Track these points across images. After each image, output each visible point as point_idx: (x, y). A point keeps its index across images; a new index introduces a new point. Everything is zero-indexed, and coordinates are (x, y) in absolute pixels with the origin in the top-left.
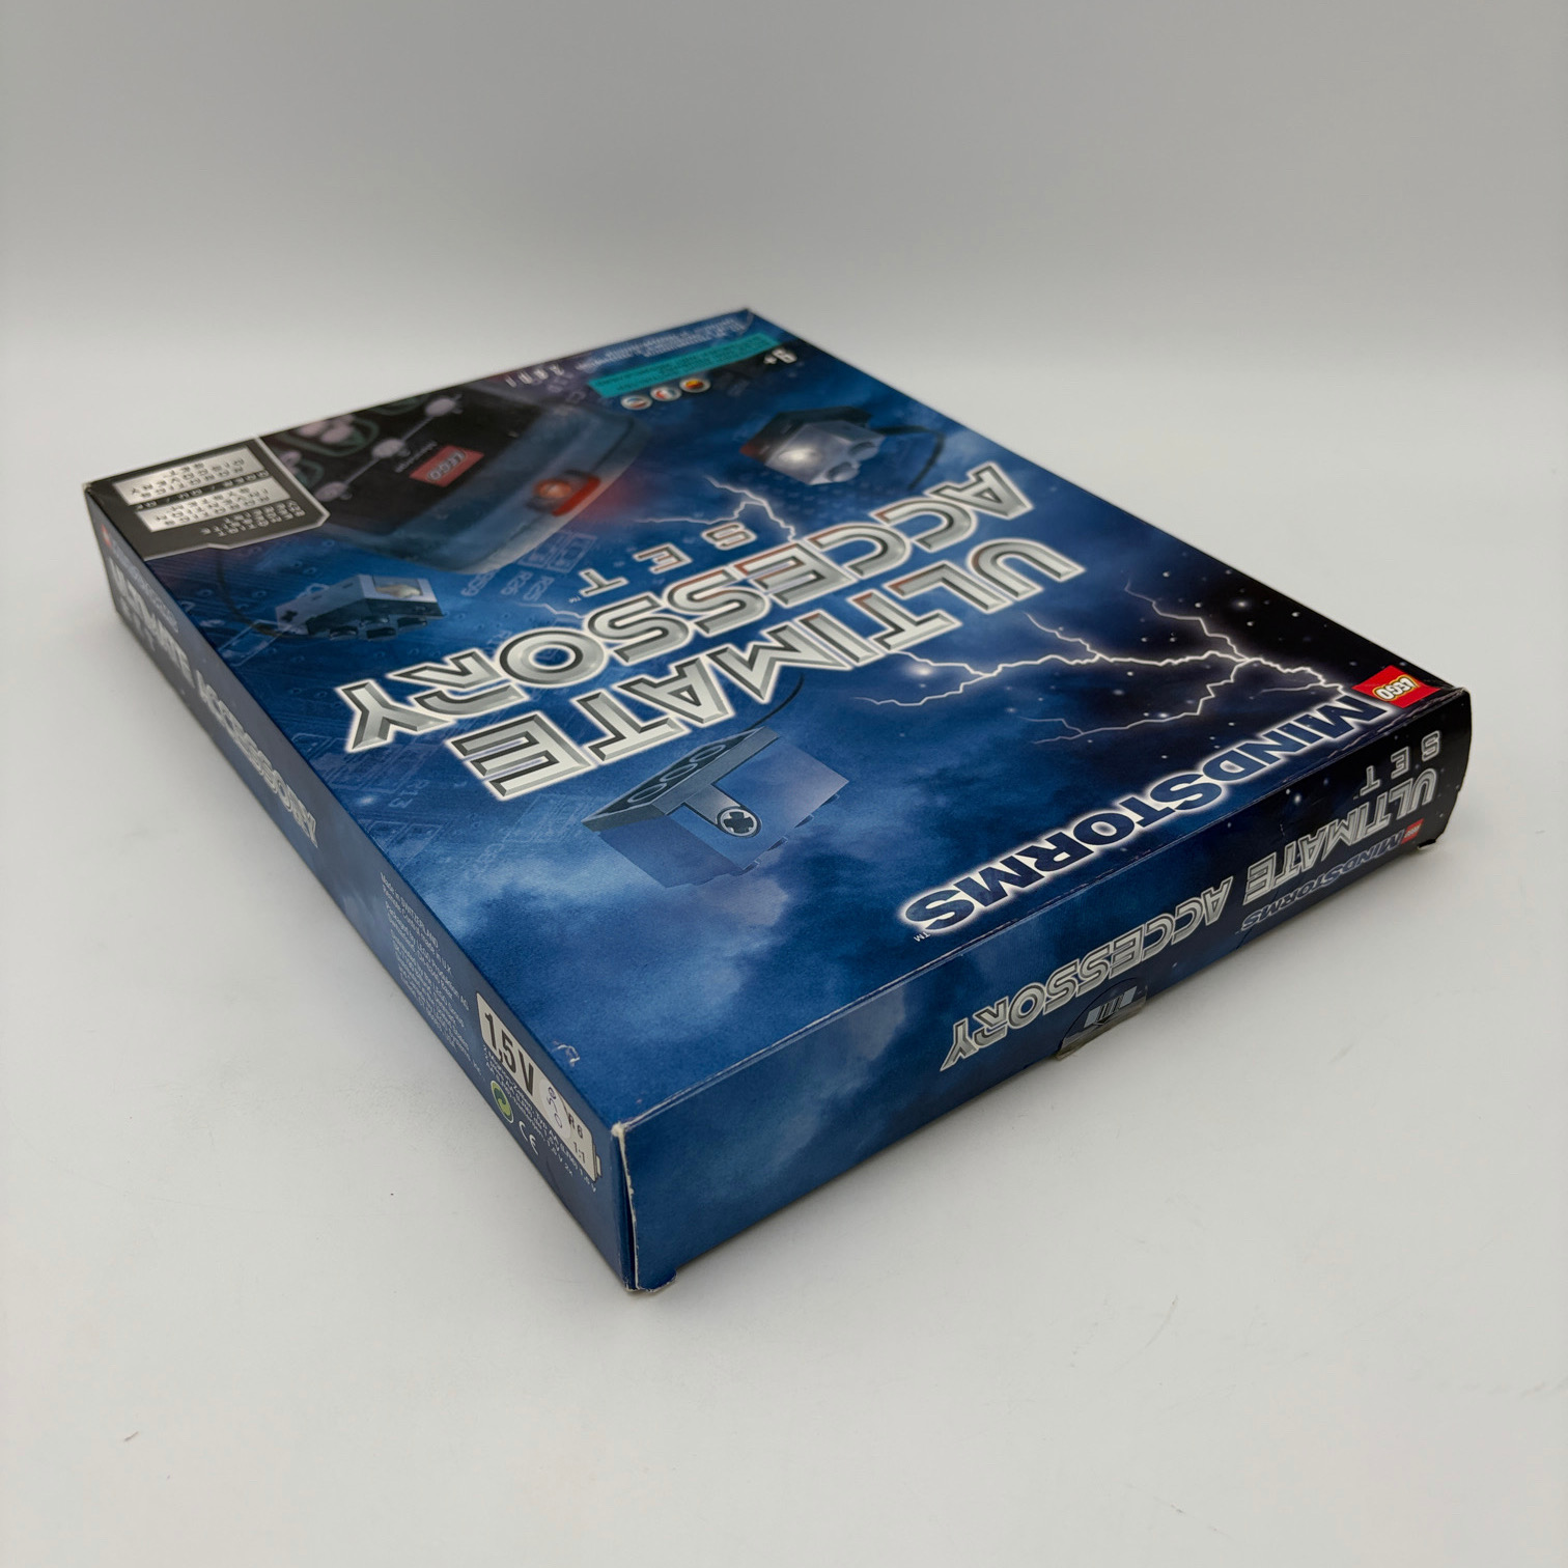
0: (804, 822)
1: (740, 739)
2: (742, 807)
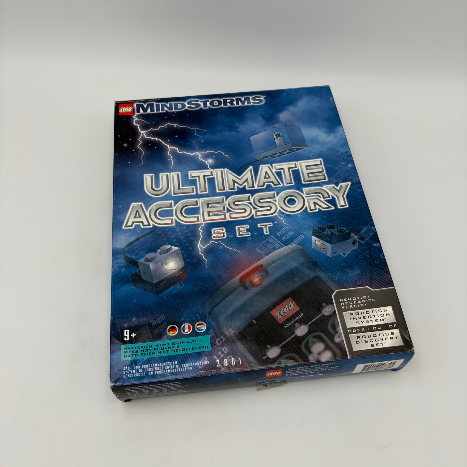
1: (263, 158)
2: (275, 139)
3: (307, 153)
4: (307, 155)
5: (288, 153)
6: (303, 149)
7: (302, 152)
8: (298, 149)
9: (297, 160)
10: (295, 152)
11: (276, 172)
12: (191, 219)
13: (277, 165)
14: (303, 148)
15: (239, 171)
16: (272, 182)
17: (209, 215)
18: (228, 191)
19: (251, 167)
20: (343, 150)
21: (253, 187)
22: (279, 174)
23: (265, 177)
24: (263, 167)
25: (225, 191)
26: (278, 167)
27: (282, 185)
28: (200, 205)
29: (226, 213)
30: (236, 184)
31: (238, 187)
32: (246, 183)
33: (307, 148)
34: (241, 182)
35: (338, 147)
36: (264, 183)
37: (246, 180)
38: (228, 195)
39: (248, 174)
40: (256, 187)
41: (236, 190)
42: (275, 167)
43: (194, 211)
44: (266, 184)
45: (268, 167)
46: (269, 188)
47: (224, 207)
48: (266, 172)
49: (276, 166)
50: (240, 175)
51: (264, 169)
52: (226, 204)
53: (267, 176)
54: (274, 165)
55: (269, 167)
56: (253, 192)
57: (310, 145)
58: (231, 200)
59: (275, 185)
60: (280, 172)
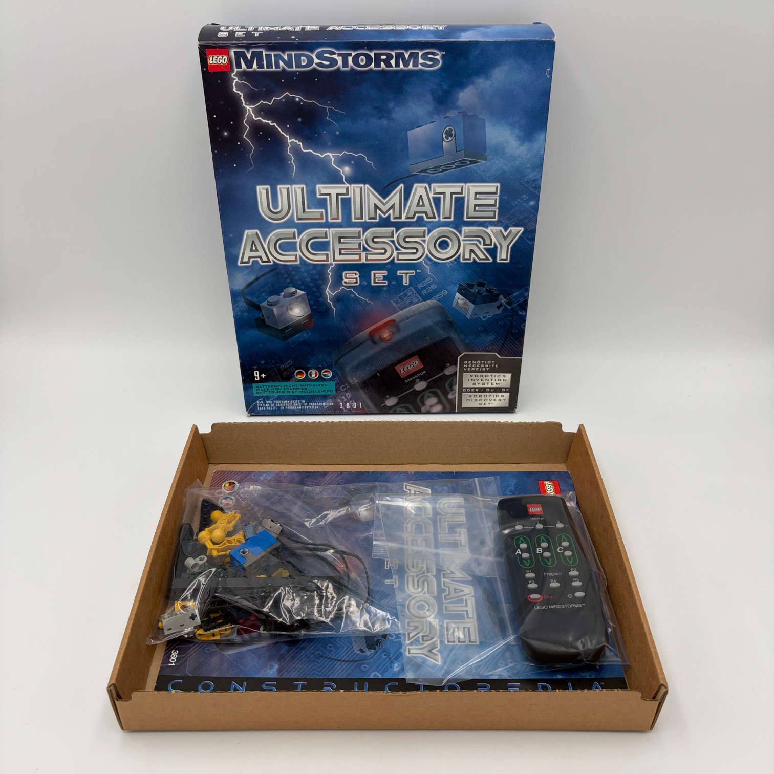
0: (432, 122)
1: (421, 172)
2: (443, 140)
3: (483, 171)
4: (482, 173)
5: (457, 167)
6: (479, 163)
7: (475, 169)
8: (472, 162)
9: (465, 182)
10: (466, 167)
11: (434, 198)
12: (318, 258)
13: (438, 187)
14: (480, 161)
15: (384, 191)
16: (426, 213)
17: (340, 254)
18: (367, 220)
19: (402, 186)
20: (532, 176)
21: (400, 218)
22: (437, 201)
23: (418, 205)
24: (418, 188)
25: (363, 220)
26: (438, 190)
27: (437, 219)
28: (330, 238)
29: (362, 253)
30: (378, 211)
31: (380, 216)
32: (391, 211)
33: (485, 162)
34: (385, 208)
35: (528, 168)
36: (415, 213)
37: (393, 207)
38: (366, 226)
39: (395, 197)
40: (403, 219)
41: (377, 220)
42: (434, 190)
43: (322, 246)
44: (417, 215)
45: (424, 189)
46: (420, 222)
47: (360, 244)
48: (421, 196)
49: (436, 188)
50: (384, 198)
51: (419, 189)
52: (362, 240)
53: (421, 203)
54: (433, 185)
55: (426, 188)
56: (399, 226)
57: (490, 157)
58: (369, 235)
59: (428, 218)
60: (439, 198)
